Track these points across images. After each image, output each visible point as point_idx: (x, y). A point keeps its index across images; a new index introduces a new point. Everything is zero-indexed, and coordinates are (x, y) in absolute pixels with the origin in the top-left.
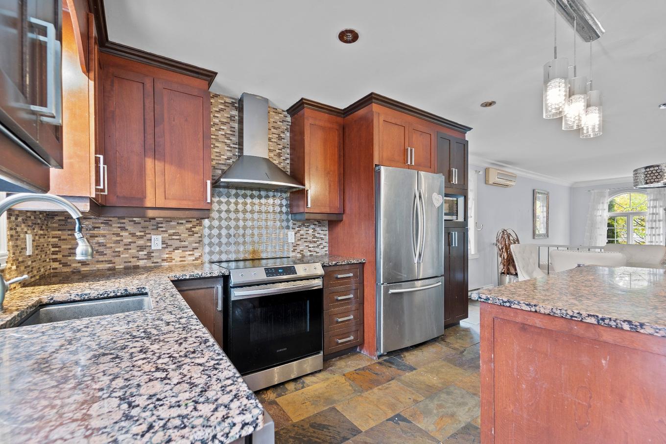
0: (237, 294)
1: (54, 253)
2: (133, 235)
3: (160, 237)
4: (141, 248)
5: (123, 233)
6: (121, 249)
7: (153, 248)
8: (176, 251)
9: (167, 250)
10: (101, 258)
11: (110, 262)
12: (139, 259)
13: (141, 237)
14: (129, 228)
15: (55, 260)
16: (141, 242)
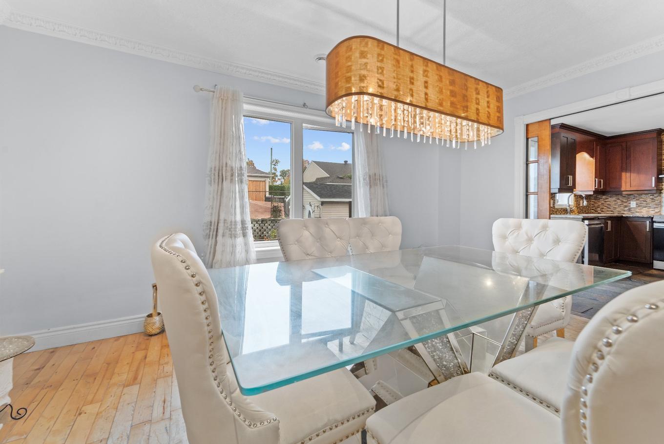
0: (656, 225)
1: (593, 207)
2: (622, 201)
3: (635, 202)
4: (626, 206)
5: (618, 201)
6: (617, 207)
7: (631, 207)
8: (644, 208)
9: (639, 208)
10: (609, 210)
11: (612, 211)
12: (624, 211)
13: (626, 202)
14: (620, 199)
15: (593, 209)
16: (625, 204)
